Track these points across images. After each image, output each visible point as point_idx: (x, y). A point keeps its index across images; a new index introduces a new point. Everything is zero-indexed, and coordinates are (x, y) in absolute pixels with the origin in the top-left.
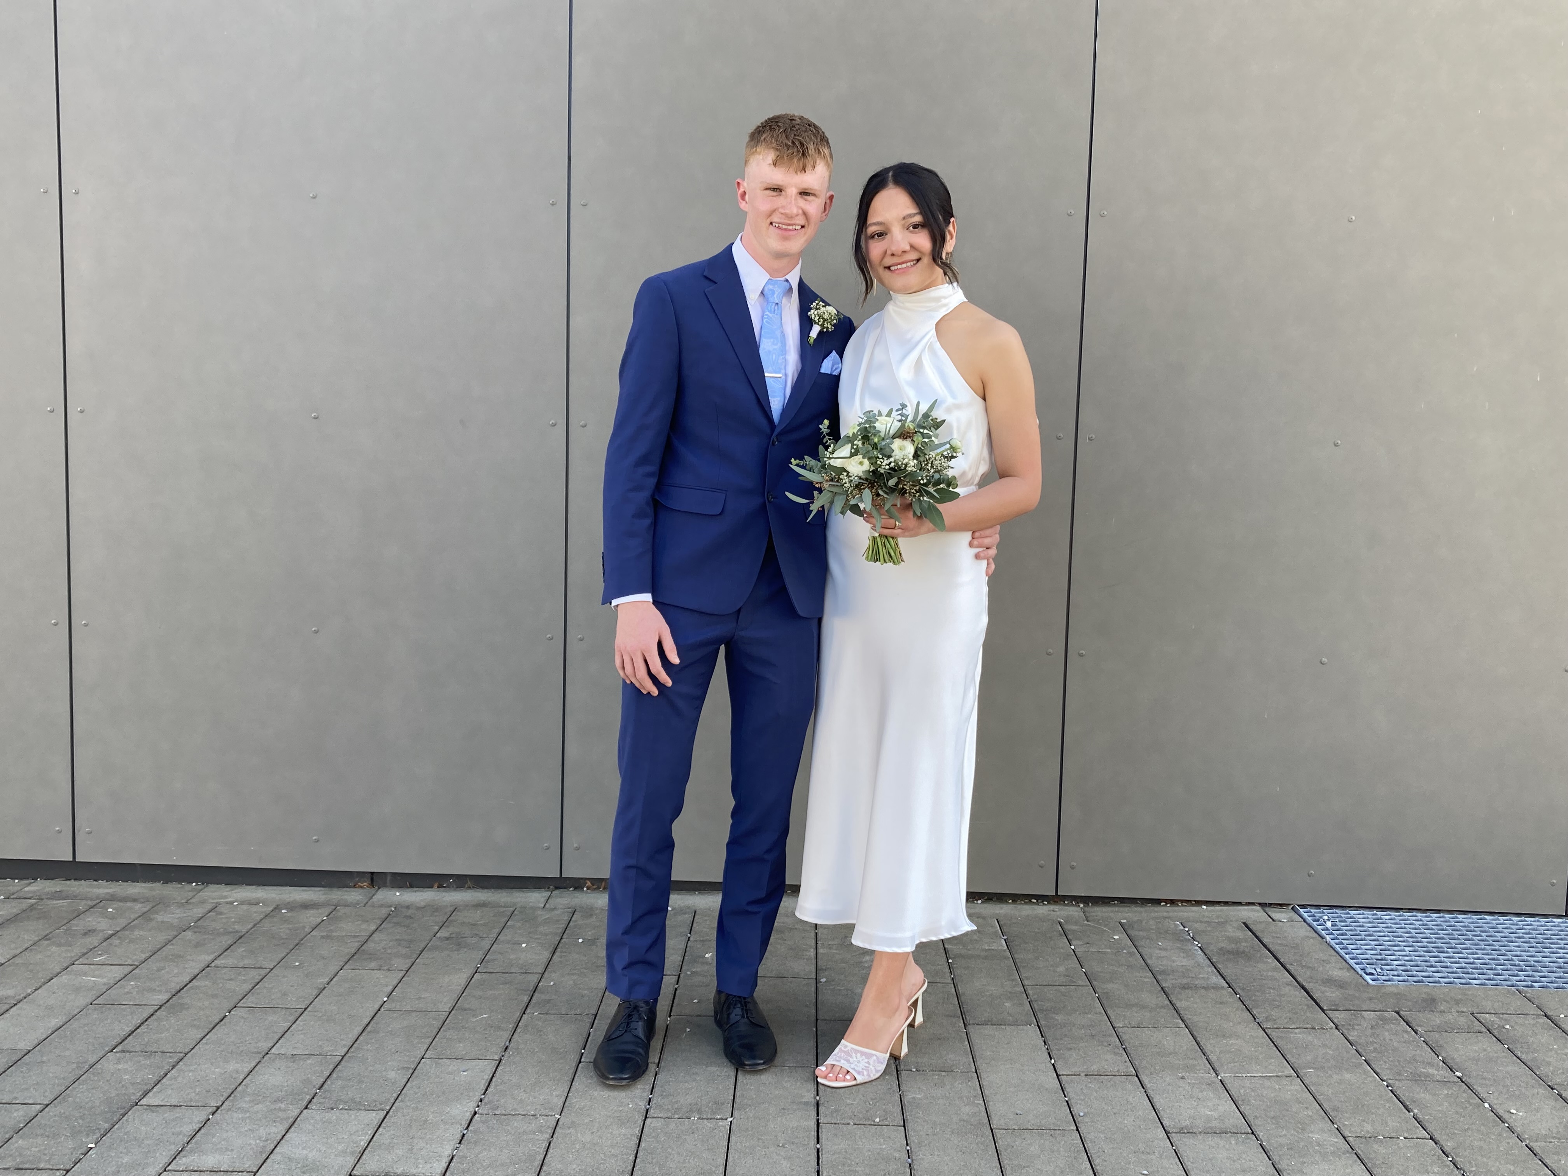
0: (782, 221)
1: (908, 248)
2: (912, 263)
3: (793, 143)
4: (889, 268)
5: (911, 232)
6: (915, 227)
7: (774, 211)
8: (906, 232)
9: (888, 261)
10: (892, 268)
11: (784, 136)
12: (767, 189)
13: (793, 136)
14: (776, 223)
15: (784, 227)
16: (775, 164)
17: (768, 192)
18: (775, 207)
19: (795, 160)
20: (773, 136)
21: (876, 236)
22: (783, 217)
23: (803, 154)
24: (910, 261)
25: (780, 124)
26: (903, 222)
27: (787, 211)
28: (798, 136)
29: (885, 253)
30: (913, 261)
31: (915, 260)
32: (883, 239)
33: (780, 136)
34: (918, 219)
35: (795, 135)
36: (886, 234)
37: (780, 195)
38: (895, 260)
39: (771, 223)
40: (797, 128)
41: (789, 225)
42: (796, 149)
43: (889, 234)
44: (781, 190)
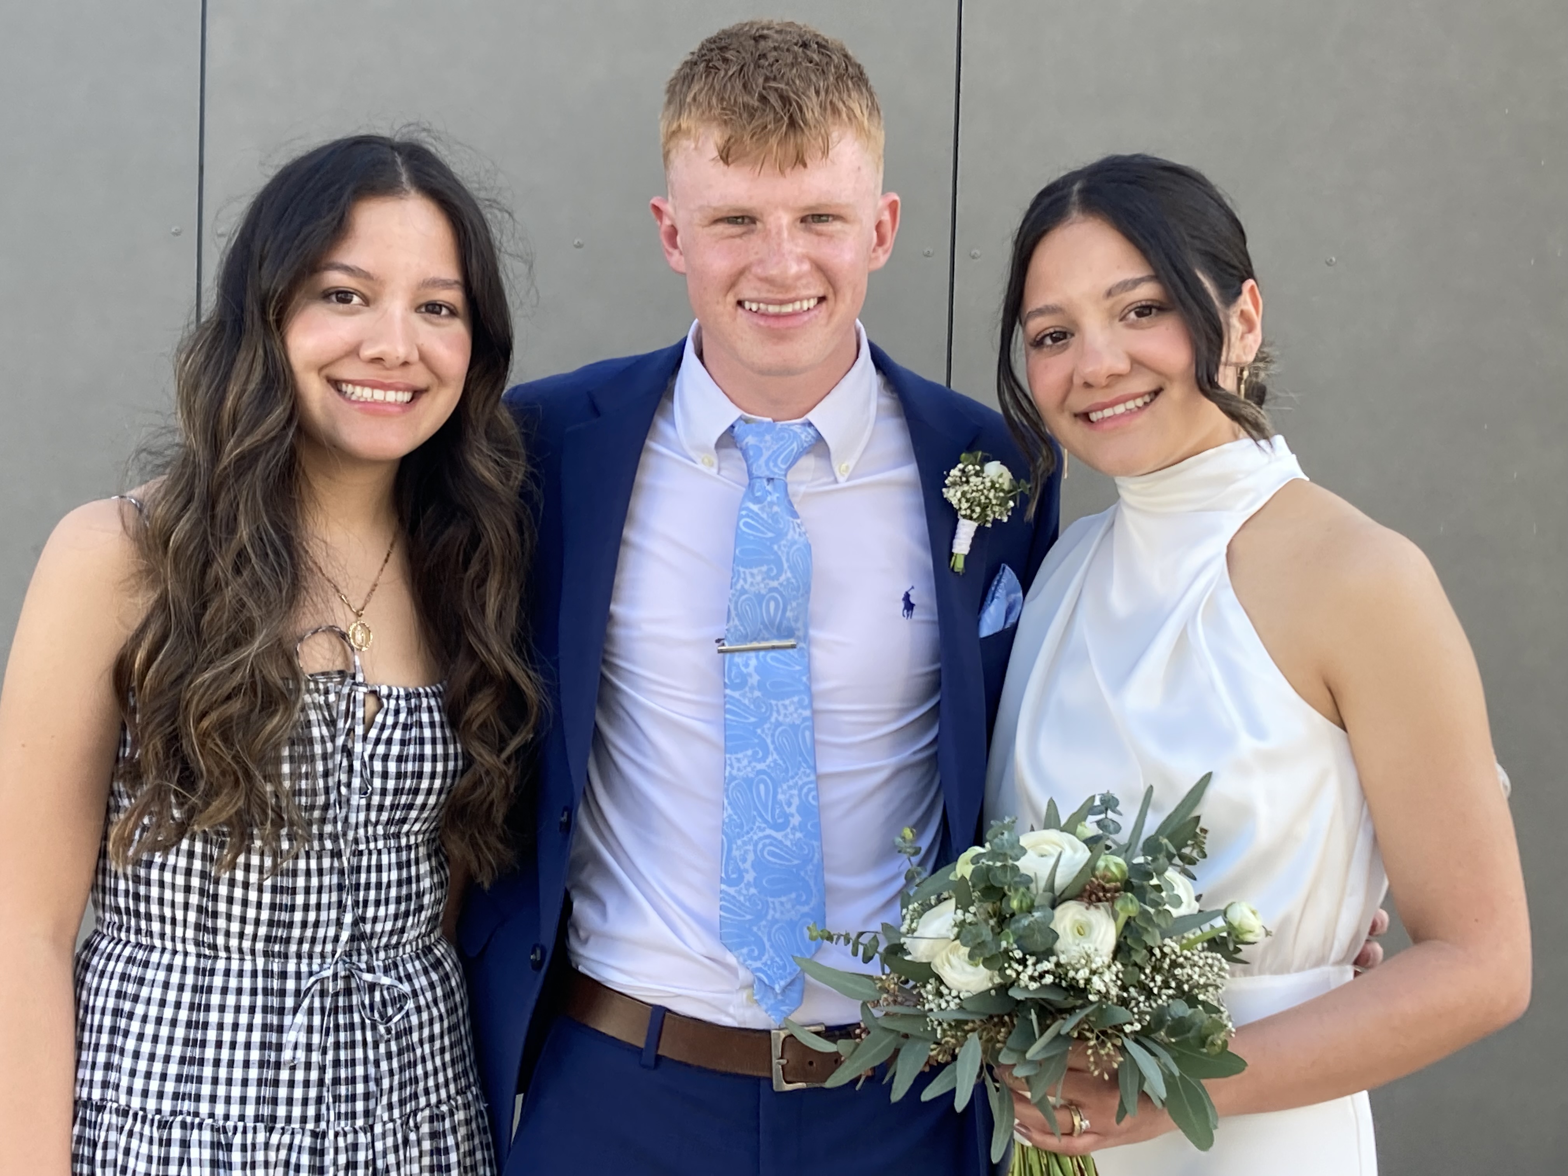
0: (764, 295)
1: (1123, 366)
2: (1140, 402)
3: (763, 99)
4: (1085, 416)
5: (1132, 326)
6: (1144, 310)
7: (742, 273)
8: (1118, 325)
9: (1080, 401)
10: (1094, 417)
11: (739, 85)
12: (717, 221)
13: (761, 80)
14: (752, 301)
15: (772, 309)
16: (726, 156)
17: (721, 228)
18: (742, 264)
19: (773, 141)
20: (712, 86)
21: (1048, 341)
22: (766, 286)
23: (792, 123)
24: (1135, 397)
25: (729, 55)
26: (1108, 303)
27: (774, 272)
28: (775, 79)
29: (1070, 380)
30: (1141, 395)
31: (1149, 393)
32: (1065, 347)
33: (729, 85)
34: (1147, 292)
35: (767, 79)
36: (1073, 335)
37: (752, 232)
38: (1099, 397)
39: (740, 303)
40: (771, 60)
41: (782, 303)
42: (772, 116)
43: (1077, 336)
44: (753, 220)
